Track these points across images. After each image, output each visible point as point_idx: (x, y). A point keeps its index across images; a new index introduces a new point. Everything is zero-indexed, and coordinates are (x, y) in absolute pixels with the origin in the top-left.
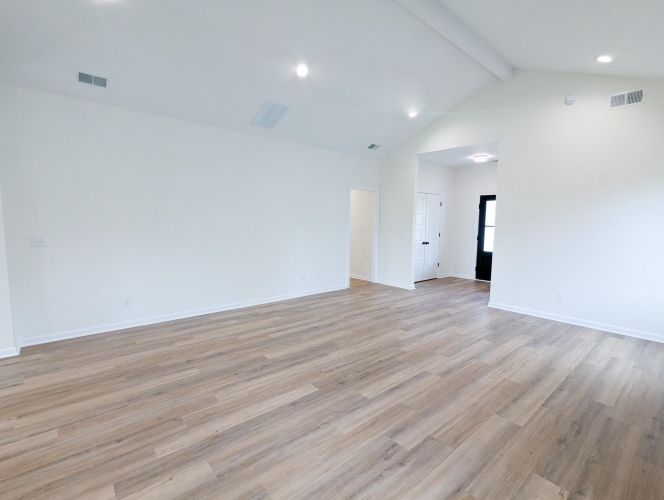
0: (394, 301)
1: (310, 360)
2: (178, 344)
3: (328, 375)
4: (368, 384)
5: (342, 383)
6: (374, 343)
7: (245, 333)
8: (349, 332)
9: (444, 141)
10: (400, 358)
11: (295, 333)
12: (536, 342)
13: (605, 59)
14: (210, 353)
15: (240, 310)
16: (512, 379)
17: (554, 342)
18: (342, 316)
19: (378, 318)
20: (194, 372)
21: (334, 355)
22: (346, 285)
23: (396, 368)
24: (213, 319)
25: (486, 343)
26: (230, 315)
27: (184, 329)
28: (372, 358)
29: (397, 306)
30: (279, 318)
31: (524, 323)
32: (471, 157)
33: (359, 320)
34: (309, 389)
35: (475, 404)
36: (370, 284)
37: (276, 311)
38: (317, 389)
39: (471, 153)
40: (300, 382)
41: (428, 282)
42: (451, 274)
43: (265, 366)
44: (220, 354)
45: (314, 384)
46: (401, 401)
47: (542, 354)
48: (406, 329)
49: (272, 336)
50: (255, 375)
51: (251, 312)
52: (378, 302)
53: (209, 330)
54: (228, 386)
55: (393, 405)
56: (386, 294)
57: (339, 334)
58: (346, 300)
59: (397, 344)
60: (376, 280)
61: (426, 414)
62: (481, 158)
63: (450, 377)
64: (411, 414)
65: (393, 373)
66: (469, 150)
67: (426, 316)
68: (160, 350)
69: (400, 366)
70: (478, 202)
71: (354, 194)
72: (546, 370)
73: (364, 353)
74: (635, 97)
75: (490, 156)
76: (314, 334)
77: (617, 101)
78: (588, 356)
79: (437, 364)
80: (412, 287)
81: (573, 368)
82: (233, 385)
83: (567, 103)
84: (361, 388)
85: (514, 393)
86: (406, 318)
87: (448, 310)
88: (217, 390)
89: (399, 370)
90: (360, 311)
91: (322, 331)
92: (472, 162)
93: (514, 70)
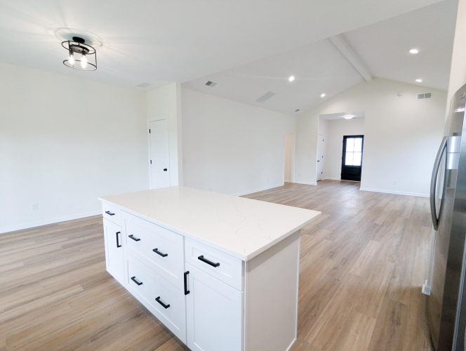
9: (333, 109)
13: (419, 81)
32: (345, 117)
41: (320, 182)
42: (327, 178)
60: (294, 182)
62: (348, 117)
66: (344, 114)
70: (342, 139)
74: (428, 96)
77: (421, 96)
80: (316, 184)
83: (398, 95)
92: (344, 119)
93: (373, 78)
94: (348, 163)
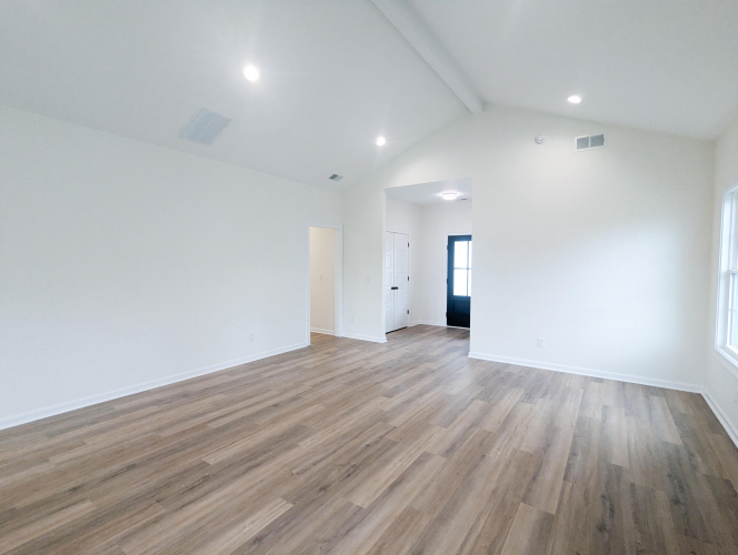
0: (367, 359)
1: (274, 457)
2: (55, 460)
3: (301, 479)
4: (359, 484)
5: (324, 489)
6: (355, 419)
7: (171, 425)
8: (319, 407)
9: (414, 174)
10: (391, 437)
11: (247, 417)
12: (529, 397)
13: (575, 99)
14: (115, 468)
15: (162, 390)
16: (522, 449)
17: (546, 394)
18: (308, 385)
19: (352, 383)
20: (83, 509)
21: (306, 445)
22: (306, 342)
23: (389, 453)
24: (118, 407)
25: (481, 403)
26: (147, 399)
27: (68, 429)
28: (357, 441)
29: (372, 365)
30: (222, 396)
31: (509, 374)
32: (440, 195)
33: (330, 388)
34: (278, 509)
35: (494, 492)
36: (334, 339)
37: (216, 387)
38: (290, 506)
39: (440, 190)
40: (262, 497)
41: (400, 332)
42: (421, 322)
43: (206, 479)
44: (131, 467)
45: (285, 497)
46: (407, 503)
47: (539, 409)
48: (390, 395)
49: (214, 425)
50: (191, 496)
51: (179, 391)
52: (348, 361)
53: (113, 427)
54: (146, 526)
55: (398, 513)
56: (356, 350)
57: (309, 412)
58: (310, 362)
59: (383, 418)
60: (341, 333)
61: (442, 519)
62: (450, 195)
63: (455, 456)
64: (425, 522)
65: (387, 461)
66: (438, 186)
67: (406, 376)
68: (21, 476)
69: (394, 450)
70: (446, 242)
71: (313, 232)
72: (551, 430)
73: (344, 436)
75: (459, 194)
76: (275, 414)
77: (583, 143)
78: (583, 407)
79: (436, 439)
80: (383, 339)
81: (574, 424)
82: (156, 521)
83: (537, 142)
84: (350, 492)
85: (530, 467)
86: (386, 380)
87: (428, 365)
88: (126, 538)
89: (394, 456)
90: (329, 376)
91: (284, 411)
92: (440, 200)
93: (485, 104)
94: (459, 291)
